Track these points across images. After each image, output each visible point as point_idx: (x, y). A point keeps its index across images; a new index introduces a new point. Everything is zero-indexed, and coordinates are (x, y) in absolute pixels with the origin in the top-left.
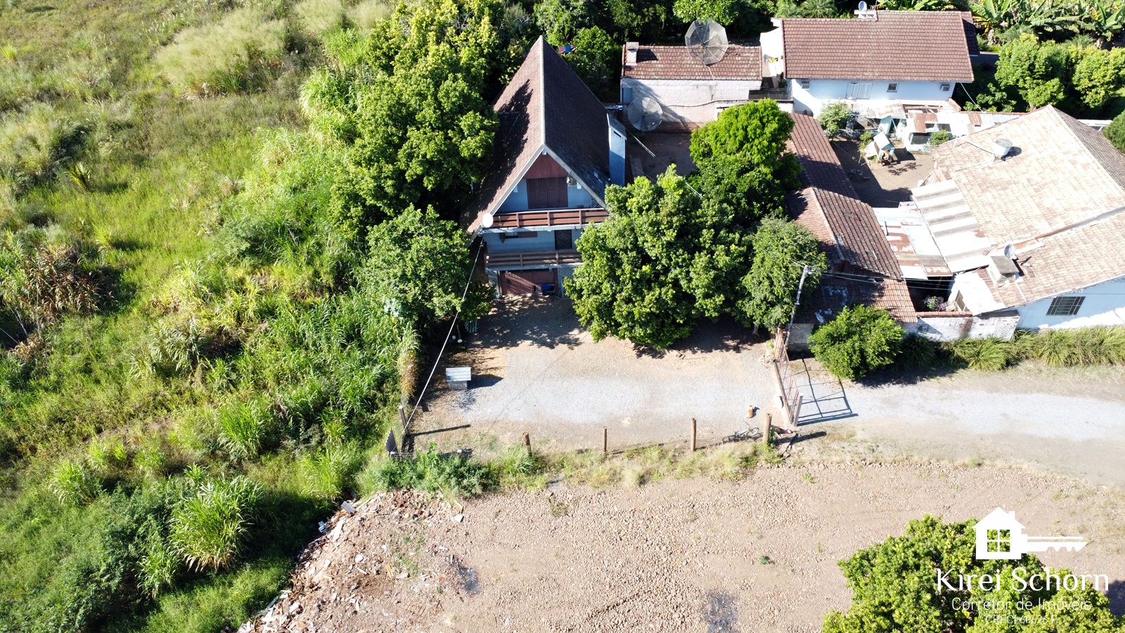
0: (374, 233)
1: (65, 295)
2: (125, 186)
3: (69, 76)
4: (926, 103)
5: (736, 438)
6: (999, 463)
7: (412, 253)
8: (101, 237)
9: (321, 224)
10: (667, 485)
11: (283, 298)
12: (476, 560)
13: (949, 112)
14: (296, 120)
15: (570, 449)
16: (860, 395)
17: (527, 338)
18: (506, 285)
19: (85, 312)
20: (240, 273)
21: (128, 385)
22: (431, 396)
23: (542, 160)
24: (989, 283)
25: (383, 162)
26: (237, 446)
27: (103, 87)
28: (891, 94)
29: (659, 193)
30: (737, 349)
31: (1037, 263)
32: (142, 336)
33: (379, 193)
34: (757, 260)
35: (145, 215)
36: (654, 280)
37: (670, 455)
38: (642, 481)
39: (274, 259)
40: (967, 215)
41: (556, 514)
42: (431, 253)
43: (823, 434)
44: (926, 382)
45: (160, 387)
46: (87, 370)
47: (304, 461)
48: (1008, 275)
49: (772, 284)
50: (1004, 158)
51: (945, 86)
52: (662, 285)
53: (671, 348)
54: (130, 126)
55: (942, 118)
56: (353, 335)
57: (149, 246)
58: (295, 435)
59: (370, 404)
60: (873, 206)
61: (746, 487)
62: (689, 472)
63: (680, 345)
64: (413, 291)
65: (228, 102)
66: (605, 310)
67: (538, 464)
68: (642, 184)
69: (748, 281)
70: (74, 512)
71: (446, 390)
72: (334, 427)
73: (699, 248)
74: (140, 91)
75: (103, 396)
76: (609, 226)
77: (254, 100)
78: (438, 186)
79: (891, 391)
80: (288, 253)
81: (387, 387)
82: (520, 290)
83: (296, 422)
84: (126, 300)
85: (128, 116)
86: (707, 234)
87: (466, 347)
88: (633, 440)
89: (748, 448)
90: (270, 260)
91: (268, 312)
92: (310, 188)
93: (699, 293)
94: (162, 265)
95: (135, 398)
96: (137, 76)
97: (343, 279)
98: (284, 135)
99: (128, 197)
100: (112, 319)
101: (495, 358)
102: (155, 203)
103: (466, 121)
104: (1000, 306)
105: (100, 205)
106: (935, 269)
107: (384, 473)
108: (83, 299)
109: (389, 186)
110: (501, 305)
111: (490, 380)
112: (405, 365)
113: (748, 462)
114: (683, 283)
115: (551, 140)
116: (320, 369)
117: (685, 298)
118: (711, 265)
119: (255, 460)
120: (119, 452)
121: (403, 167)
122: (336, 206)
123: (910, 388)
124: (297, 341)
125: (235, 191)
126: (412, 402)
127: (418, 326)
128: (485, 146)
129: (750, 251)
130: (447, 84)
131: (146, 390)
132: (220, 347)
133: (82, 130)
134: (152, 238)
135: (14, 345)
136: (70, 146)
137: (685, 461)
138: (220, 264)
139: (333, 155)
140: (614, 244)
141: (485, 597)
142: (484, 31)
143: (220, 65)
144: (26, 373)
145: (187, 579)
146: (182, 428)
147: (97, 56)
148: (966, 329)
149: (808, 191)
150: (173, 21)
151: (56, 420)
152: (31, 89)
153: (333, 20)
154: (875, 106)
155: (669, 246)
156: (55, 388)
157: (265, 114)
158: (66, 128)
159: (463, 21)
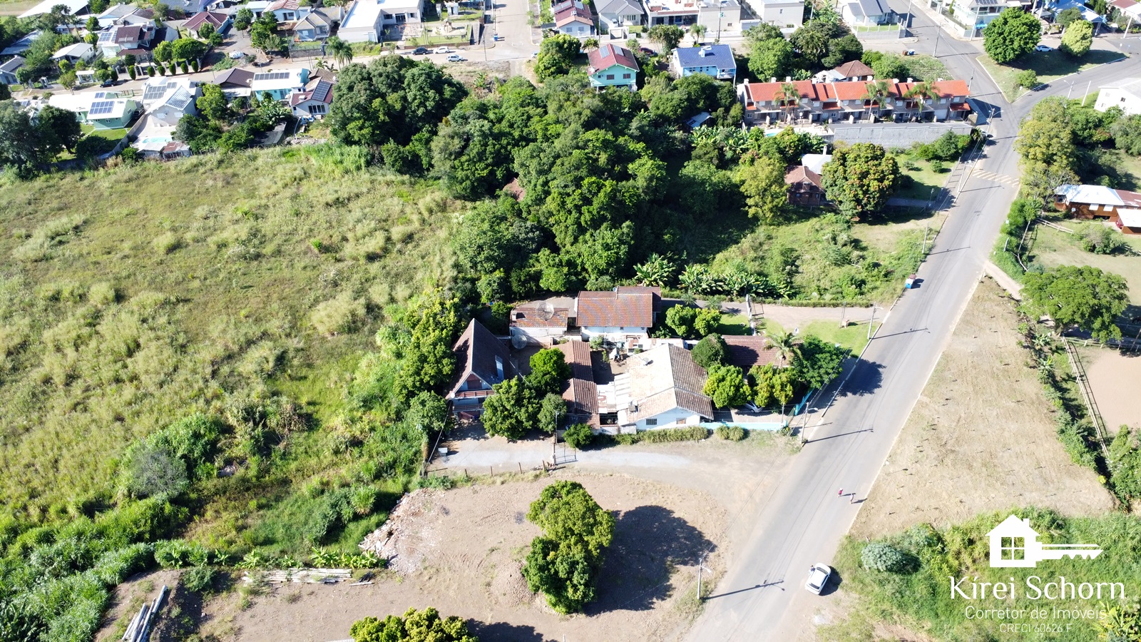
0: (412, 401)
1: (295, 425)
2: (305, 378)
3: (274, 326)
4: (636, 334)
5: (535, 469)
6: (618, 475)
7: (426, 408)
8: (303, 400)
9: (390, 394)
10: (511, 484)
11: (378, 424)
12: (448, 506)
13: (644, 339)
14: (376, 349)
15: (480, 475)
16: (580, 454)
17: (470, 437)
18: (461, 416)
19: (302, 431)
20: (359, 414)
21: (322, 457)
22: (433, 459)
23: (471, 376)
24: (627, 414)
25: (416, 376)
26: (366, 477)
27: (288, 331)
28: (622, 331)
29: (510, 387)
30: (543, 439)
31: (642, 407)
32: (325, 439)
33: (414, 386)
34: (542, 409)
35: (317, 390)
36: (510, 416)
37: (513, 475)
38: (503, 483)
39: (373, 409)
40: (629, 388)
41: (474, 493)
42: (433, 408)
43: (564, 467)
44: (605, 449)
45: (335, 458)
46: (306, 452)
47: (390, 482)
48: (632, 411)
49: (546, 417)
50: (647, 365)
51: (643, 328)
52: (512, 418)
53: (519, 439)
54: (302, 349)
55: (640, 342)
56: (404, 437)
57: (320, 404)
58: (386, 472)
59: (412, 462)
60: (599, 382)
61: (536, 484)
62: (518, 480)
63: (522, 438)
64: (426, 421)
65: (345, 337)
66: (493, 427)
67: (469, 479)
68: (505, 383)
69: (539, 416)
70: (312, 500)
71: (439, 456)
72: (400, 470)
73: (523, 406)
74: (304, 333)
75: (313, 461)
76: (493, 397)
77: (355, 336)
78: (435, 384)
79: (592, 453)
80: (377, 406)
81: (418, 455)
82: (468, 419)
83: (387, 468)
84: (316, 425)
85: (301, 345)
87: (445, 441)
88: (501, 472)
89: (538, 472)
90: (371, 409)
91: (373, 429)
92: (384, 380)
93: (524, 420)
94: (328, 412)
95: (326, 462)
96: (301, 325)
97: (399, 417)
98: (370, 356)
99: (308, 383)
100: (312, 433)
101: (456, 445)
102: (319, 386)
104: (628, 422)
105: (297, 387)
106: (612, 409)
107: (419, 483)
108: (302, 425)
109: (418, 384)
110: (460, 424)
111: (454, 453)
112: (424, 448)
113: (537, 476)
114: (519, 417)
115: (473, 368)
116: (393, 449)
117: (519, 422)
118: (527, 411)
119: (373, 481)
120: (325, 480)
121: (423, 377)
122: (398, 390)
123: (598, 452)
124: (384, 440)
125: (352, 380)
126: (427, 460)
127: (428, 433)
128: (451, 369)
129: (541, 406)
131: (329, 459)
132: (356, 443)
133: (285, 352)
134: (321, 400)
135: (278, 444)
136: (281, 360)
137: (517, 477)
138: (351, 410)
139: (392, 364)
140: (496, 404)
141: (451, 515)
142: (452, 317)
143: (341, 323)
144: (284, 454)
145: (357, 517)
146: (345, 472)
147: (281, 314)
148: (619, 430)
149: (571, 381)
150: (312, 296)
151: (298, 470)
152: (258, 333)
153: (387, 297)
154: (615, 336)
155: (513, 405)
156: (296, 459)
157: (360, 344)
158: (277, 352)
159: (443, 313)
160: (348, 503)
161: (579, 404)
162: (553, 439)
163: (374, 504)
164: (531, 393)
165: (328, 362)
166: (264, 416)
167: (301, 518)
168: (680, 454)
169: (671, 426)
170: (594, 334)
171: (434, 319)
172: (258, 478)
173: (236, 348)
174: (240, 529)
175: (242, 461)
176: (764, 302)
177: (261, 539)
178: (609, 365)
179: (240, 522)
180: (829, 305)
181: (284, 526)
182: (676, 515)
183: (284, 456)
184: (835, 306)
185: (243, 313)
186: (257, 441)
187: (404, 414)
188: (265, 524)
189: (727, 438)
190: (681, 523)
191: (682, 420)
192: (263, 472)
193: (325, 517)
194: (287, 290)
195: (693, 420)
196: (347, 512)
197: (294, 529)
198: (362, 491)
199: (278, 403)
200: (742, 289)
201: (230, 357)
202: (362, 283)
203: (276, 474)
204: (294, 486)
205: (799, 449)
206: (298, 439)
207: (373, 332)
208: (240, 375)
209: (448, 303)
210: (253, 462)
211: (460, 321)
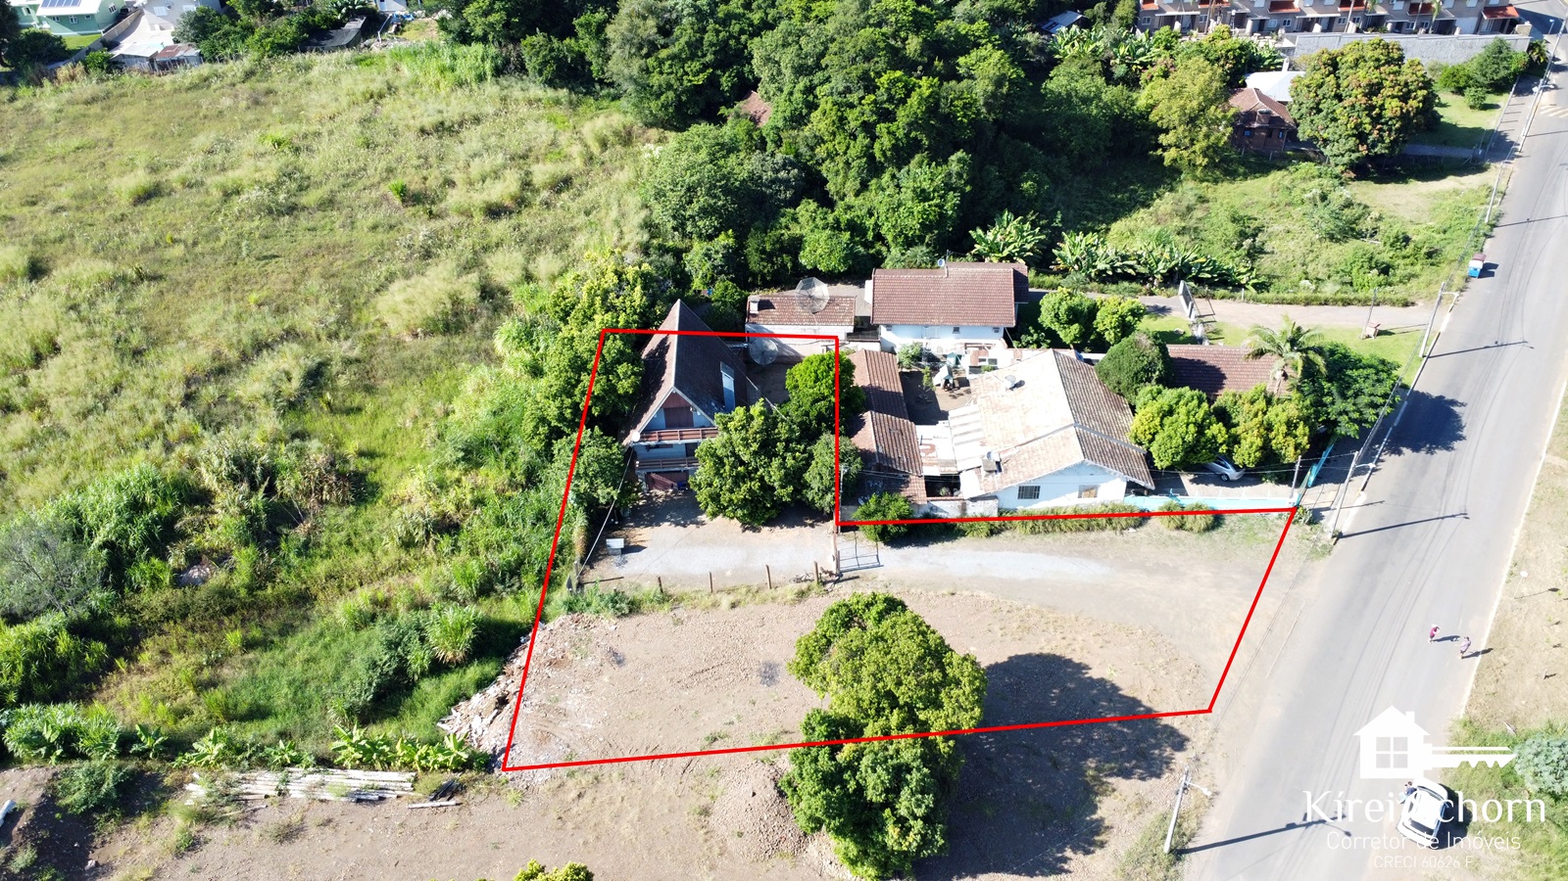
0: (557, 445)
1: (330, 492)
2: (359, 410)
3: (307, 319)
4: (983, 342)
5: (799, 580)
6: (966, 593)
7: (584, 460)
8: (351, 448)
9: (516, 438)
10: (750, 608)
11: (491, 491)
12: (623, 649)
13: (998, 348)
14: (492, 358)
15: (687, 589)
16: (887, 553)
17: (668, 521)
18: (652, 483)
19: (344, 503)
20: (456, 474)
21: (379, 553)
22: (595, 558)
23: (673, 396)
24: (980, 477)
25: (564, 397)
26: (462, 590)
27: (334, 328)
28: (956, 335)
29: (751, 418)
30: (812, 526)
31: (1010, 465)
32: (387, 520)
33: (561, 418)
34: (813, 462)
35: (379, 431)
36: (748, 476)
37: (754, 592)
38: (733, 606)
39: (482, 464)
40: (979, 430)
41: (675, 624)
42: (598, 459)
43: (857, 577)
44: (935, 545)
45: (403, 555)
46: (349, 543)
47: (509, 601)
48: (990, 472)
49: (822, 478)
50: (1012, 389)
51: (996, 330)
52: (752, 479)
53: (765, 525)
54: (358, 361)
55: (992, 354)
56: (541, 516)
57: (384, 455)
58: (503, 582)
59: (553, 564)
60: (919, 422)
61: (800, 608)
62: (764, 601)
63: (771, 523)
64: (584, 485)
65: (437, 341)
66: (715, 498)
67: (665, 598)
68: (739, 412)
69: (807, 476)
70: (353, 634)
71: (607, 555)
72: (529, 579)
73: (776, 455)
74: (363, 332)
75: (362, 561)
76: (717, 441)
77: (456, 340)
78: (602, 414)
79: (910, 551)
80: (491, 460)
81: (566, 551)
82: (665, 487)
83: (503, 575)
84: (373, 494)
85: (356, 353)
86: (780, 446)
87: (620, 527)
88: (730, 585)
89: (804, 586)
90: (478, 465)
91: (479, 502)
92: (506, 413)
93: (776, 485)
94: (396, 469)
95: (386, 562)
96: (359, 319)
97: (532, 479)
98: (483, 370)
99: (362, 419)
100: (363, 508)
101: (642, 534)
102: (384, 423)
103: (621, 369)
104: (982, 493)
105: (342, 425)
106: (947, 469)
107: (565, 603)
108: (344, 493)
109: (568, 413)
110: (649, 498)
111: (638, 549)
112: (578, 537)
113: (802, 594)
114: (766, 478)
115: (677, 384)
116: (518, 540)
117: (767, 489)
118: (783, 466)
119: (475, 600)
120: (380, 596)
121: (578, 400)
122: (529, 427)
123: (923, 550)
124: (500, 521)
125: (447, 414)
126: (582, 562)
127: (586, 510)
128: (634, 385)
129: (811, 457)
130: (609, 343)
131: (393, 556)
132: (446, 526)
133: (321, 365)
134: (387, 449)
135: (295, 525)
136: (316, 377)
137: (762, 594)
138: (442, 467)
139: (523, 386)
140: (720, 452)
141: (629, 667)
142: (637, 296)
143: (430, 313)
144: (306, 545)
145: (438, 668)
146: (421, 581)
147: (324, 300)
148: (964, 509)
149: (867, 416)
150: (383, 270)
151: (330, 577)
152: (278, 330)
153: (518, 273)
154: (943, 344)
155: (755, 454)
156: (328, 555)
157: (466, 351)
158: (311, 363)
159: (621, 288)
160: (422, 640)
161: (884, 457)
162: (831, 524)
163: (474, 642)
164: (791, 431)
165: (404, 383)
166: (271, 473)
167: (328, 667)
168: (1088, 555)
169: (1067, 501)
170: (902, 340)
171: (604, 300)
172: (250, 589)
173: (233, 355)
174: (201, 687)
175: (221, 557)
176: (1213, 297)
177: (243, 708)
178: (933, 395)
179: (206, 674)
180: (1335, 302)
181: (290, 684)
182: (1095, 673)
183: (305, 549)
184: (1347, 303)
185: (253, 297)
186: (254, 519)
187: (542, 474)
188: (254, 678)
189: (1181, 527)
190: (1107, 690)
191: (1089, 490)
192: (262, 578)
193: (374, 665)
194: (340, 262)
195: (1112, 491)
196: (418, 659)
197: (310, 690)
198: (452, 615)
199: (301, 453)
200: (1171, 271)
201: (222, 371)
202: (475, 253)
203: (288, 582)
204: (320, 606)
205: (1327, 550)
206: (337, 517)
207: (489, 333)
208: (237, 401)
209: (630, 273)
210: (244, 559)
211: (652, 305)
